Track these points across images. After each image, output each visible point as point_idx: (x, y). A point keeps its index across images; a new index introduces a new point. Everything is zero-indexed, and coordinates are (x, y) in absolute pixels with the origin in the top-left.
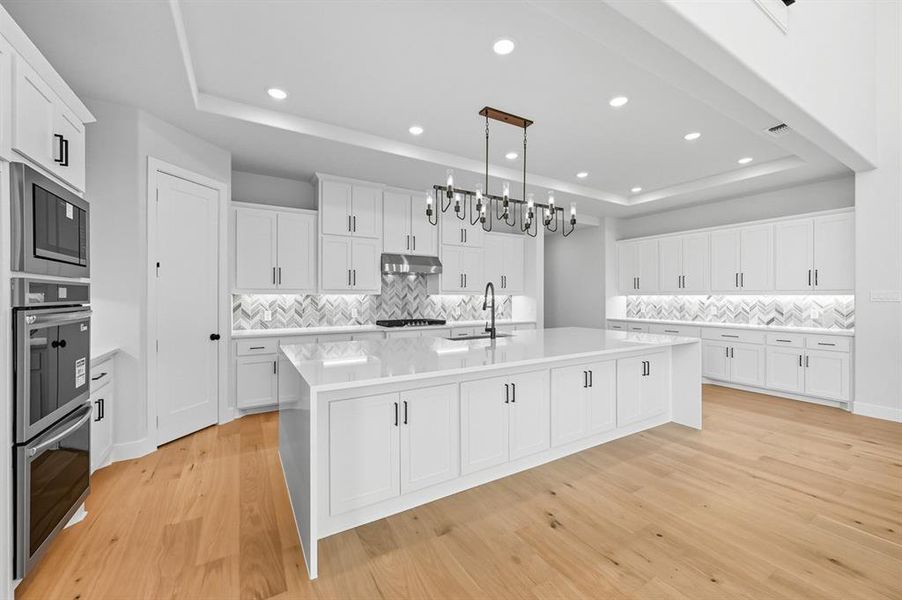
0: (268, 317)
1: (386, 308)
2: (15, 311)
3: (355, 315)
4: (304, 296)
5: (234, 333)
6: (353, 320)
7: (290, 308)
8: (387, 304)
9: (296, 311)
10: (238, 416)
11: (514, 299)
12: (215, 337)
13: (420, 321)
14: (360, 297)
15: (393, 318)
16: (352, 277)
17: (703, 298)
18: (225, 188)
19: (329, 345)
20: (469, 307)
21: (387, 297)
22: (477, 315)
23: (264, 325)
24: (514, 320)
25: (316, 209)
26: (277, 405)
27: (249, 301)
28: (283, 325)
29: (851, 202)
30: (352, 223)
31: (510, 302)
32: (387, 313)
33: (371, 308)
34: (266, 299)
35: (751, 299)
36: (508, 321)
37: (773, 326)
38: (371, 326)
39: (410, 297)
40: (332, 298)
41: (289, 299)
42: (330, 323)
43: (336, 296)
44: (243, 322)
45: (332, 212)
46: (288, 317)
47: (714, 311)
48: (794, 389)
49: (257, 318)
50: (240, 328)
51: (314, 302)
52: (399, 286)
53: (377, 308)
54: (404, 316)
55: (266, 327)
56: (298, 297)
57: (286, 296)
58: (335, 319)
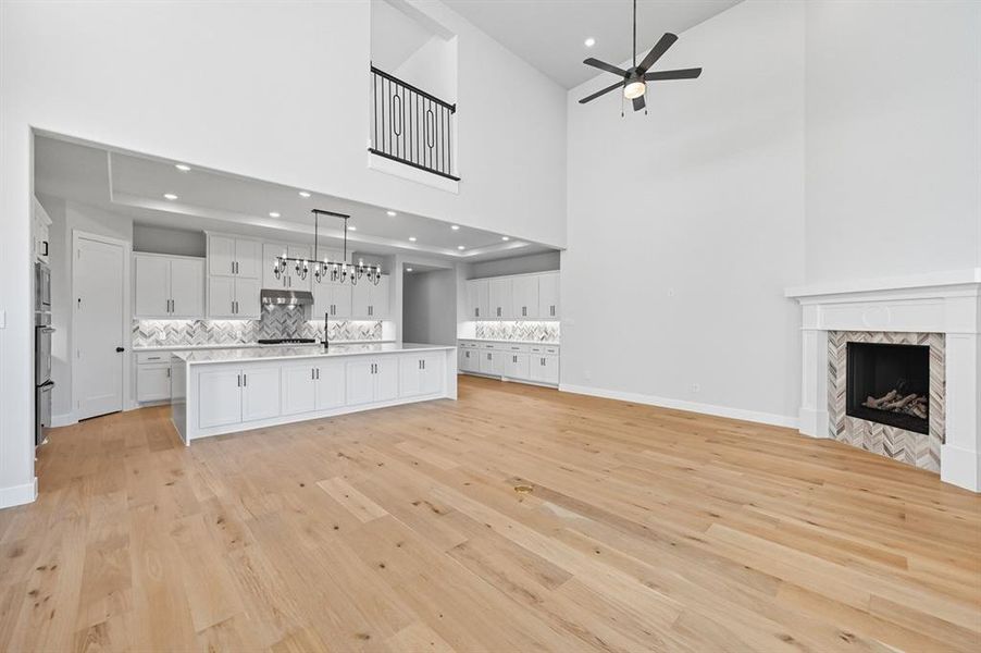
0: (163, 336)
1: (268, 331)
2: (36, 328)
3: (239, 335)
4: (195, 321)
5: (135, 348)
6: (238, 339)
7: (182, 330)
8: (268, 327)
9: (188, 333)
10: (138, 407)
11: (383, 324)
12: (120, 350)
13: (297, 340)
14: (245, 322)
15: (274, 338)
16: (235, 307)
17: (514, 323)
18: (128, 244)
20: (343, 330)
21: (269, 323)
23: (158, 342)
24: (384, 339)
25: (205, 256)
26: (169, 400)
27: (147, 325)
28: (176, 343)
29: (557, 267)
30: (235, 268)
31: (381, 326)
32: (268, 334)
33: (254, 330)
34: (160, 323)
35: (535, 324)
36: (379, 339)
37: (544, 342)
38: (254, 344)
39: (289, 322)
40: (220, 322)
41: (181, 324)
42: (218, 341)
43: (222, 322)
44: (141, 341)
45: (218, 260)
46: (180, 337)
47: (518, 332)
48: (540, 379)
49: (153, 338)
50: (138, 345)
51: (203, 326)
52: (279, 314)
53: (260, 330)
54: (285, 337)
55: (160, 344)
56: (189, 322)
57: (178, 321)
58: (222, 339)
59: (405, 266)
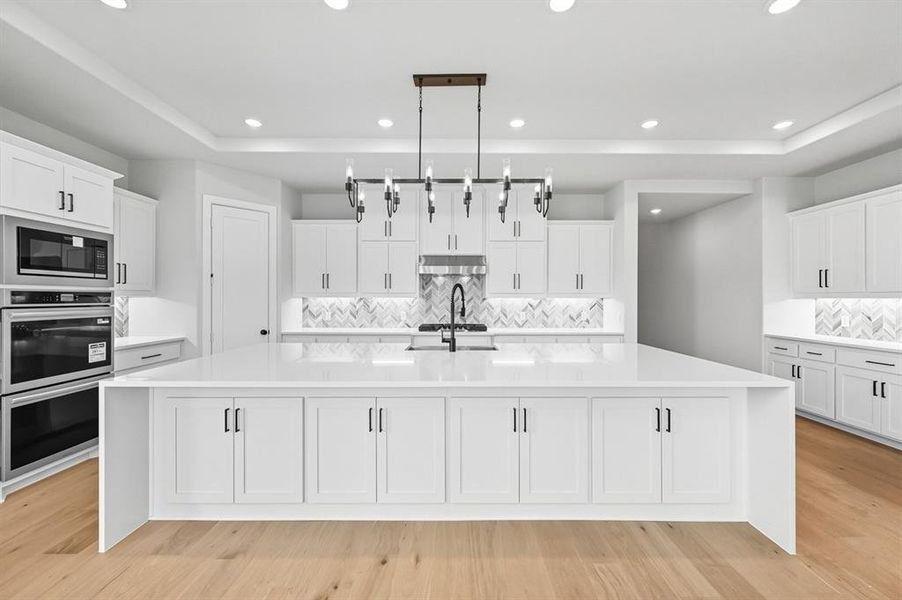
0: (328, 317)
1: (437, 312)
3: (403, 317)
4: (358, 299)
6: (402, 323)
7: (346, 310)
8: (437, 307)
9: (351, 313)
11: (605, 303)
14: (410, 300)
16: (388, 280)
19: (379, 346)
20: (538, 312)
21: (437, 300)
22: (549, 321)
23: (325, 324)
24: (605, 330)
27: (315, 303)
28: (341, 326)
30: (388, 228)
31: (601, 307)
32: (436, 316)
33: (420, 311)
36: (598, 330)
40: (383, 301)
41: (345, 302)
42: (381, 325)
43: (386, 299)
44: (310, 321)
46: (344, 318)
49: (320, 318)
50: (307, 326)
51: (366, 305)
52: (450, 288)
53: (427, 311)
55: (327, 326)
56: (352, 300)
57: (342, 299)
58: (385, 321)
59: (644, 201)
